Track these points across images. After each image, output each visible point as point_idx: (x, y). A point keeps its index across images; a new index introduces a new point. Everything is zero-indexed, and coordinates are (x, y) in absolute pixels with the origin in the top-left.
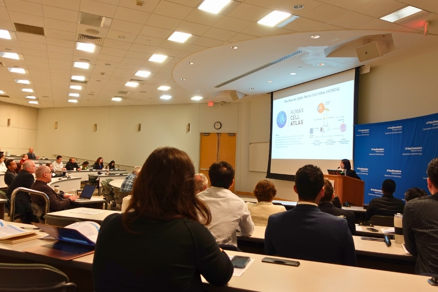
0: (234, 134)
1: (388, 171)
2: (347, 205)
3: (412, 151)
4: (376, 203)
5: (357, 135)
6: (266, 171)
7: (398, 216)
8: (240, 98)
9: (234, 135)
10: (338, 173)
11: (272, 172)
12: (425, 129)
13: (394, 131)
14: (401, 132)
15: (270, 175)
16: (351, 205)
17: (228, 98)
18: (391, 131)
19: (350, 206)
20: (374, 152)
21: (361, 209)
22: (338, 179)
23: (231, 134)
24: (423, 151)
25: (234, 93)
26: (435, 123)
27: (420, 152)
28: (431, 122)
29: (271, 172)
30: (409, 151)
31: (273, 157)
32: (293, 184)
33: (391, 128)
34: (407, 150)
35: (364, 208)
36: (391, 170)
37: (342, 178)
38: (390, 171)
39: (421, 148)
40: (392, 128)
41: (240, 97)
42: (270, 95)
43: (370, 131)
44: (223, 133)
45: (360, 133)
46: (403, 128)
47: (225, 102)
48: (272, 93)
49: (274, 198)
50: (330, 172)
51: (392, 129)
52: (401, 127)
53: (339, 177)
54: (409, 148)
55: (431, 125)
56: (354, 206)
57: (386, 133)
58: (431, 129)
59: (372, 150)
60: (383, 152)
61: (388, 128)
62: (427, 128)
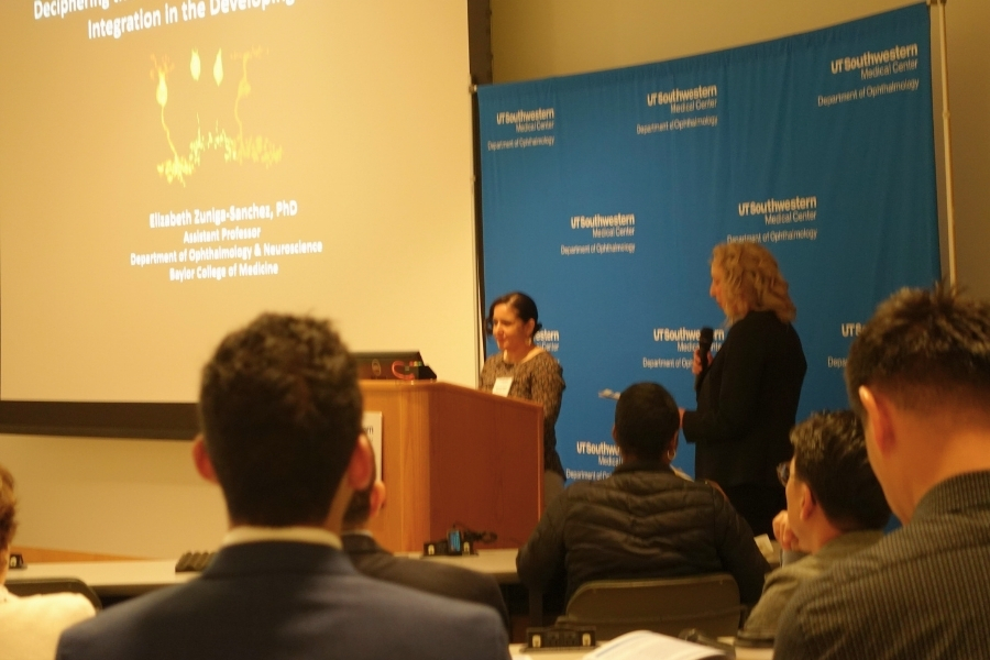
1: (658, 334)
2: (455, 544)
3: (772, 220)
4: (578, 507)
5: (494, 146)
10: (402, 370)
12: (827, 101)
13: (681, 117)
14: (714, 121)
16: (475, 541)
18: (663, 112)
19: (472, 552)
20: (585, 236)
22: (401, 403)
26: (871, 67)
27: (806, 225)
28: (851, 64)
33: (663, 98)
34: (748, 217)
37: (425, 395)
38: (670, 336)
39: (813, 202)
40: (669, 98)
43: (558, 119)
45: (509, 131)
46: (724, 97)
51: (667, 106)
52: (713, 90)
53: (409, 390)
54: (756, 209)
55: (853, 80)
56: (496, 547)
57: (641, 130)
58: (853, 102)
59: (575, 222)
60: (631, 232)
61: (651, 101)
62: (836, 93)
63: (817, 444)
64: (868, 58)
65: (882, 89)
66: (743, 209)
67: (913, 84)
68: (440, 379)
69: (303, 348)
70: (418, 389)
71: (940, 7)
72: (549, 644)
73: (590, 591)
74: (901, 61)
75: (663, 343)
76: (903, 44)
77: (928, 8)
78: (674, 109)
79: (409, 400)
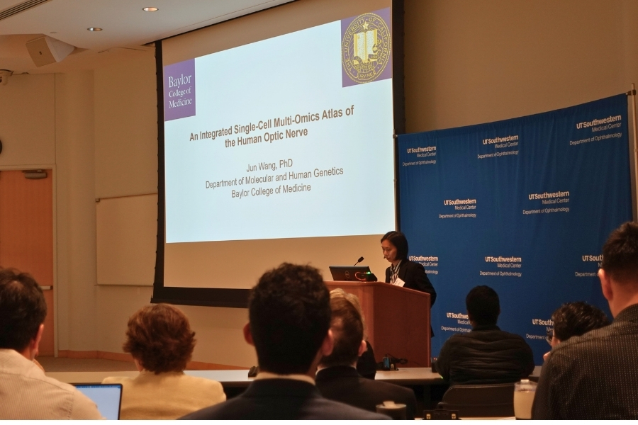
0: (43, 171)
1: (488, 259)
2: (387, 364)
3: (546, 202)
5: (405, 164)
6: (151, 280)
7: (523, 387)
8: (58, 60)
9: (44, 174)
10: (360, 276)
12: (574, 143)
13: (500, 150)
14: (516, 153)
15: (162, 293)
16: (397, 363)
17: (21, 60)
18: (491, 148)
19: (395, 369)
20: (451, 209)
21: (426, 374)
22: (359, 293)
23: (35, 171)
24: (574, 202)
25: (37, 45)
26: (597, 126)
27: (564, 205)
28: (587, 125)
29: (166, 285)
30: (538, 204)
31: (170, 238)
32: (242, 316)
33: (491, 141)
34: (534, 201)
35: (434, 371)
36: (497, 256)
37: (371, 288)
38: (494, 259)
39: (567, 193)
40: (494, 141)
41: (58, 55)
42: (153, 49)
43: (438, 151)
44: (8, 171)
45: (413, 157)
46: (522, 142)
47: (10, 73)
48: (158, 44)
49: (188, 364)
50: (338, 272)
51: (493, 145)
52: (516, 137)
53: (363, 286)
54: (538, 197)
55: (587, 132)
56: (407, 367)
57: (480, 157)
58: (588, 143)
59: (447, 202)
60: (474, 207)
61: (485, 142)
62: (579, 140)
63: (563, 319)
64: (596, 122)
65: (603, 137)
66: (531, 197)
67: (619, 135)
68: (378, 281)
69: (304, 285)
70: (368, 285)
71: (633, 96)
72: (435, 417)
73: (454, 390)
74: (612, 123)
75: (490, 263)
76: (614, 115)
77: (627, 96)
78: (497, 146)
79: (364, 291)
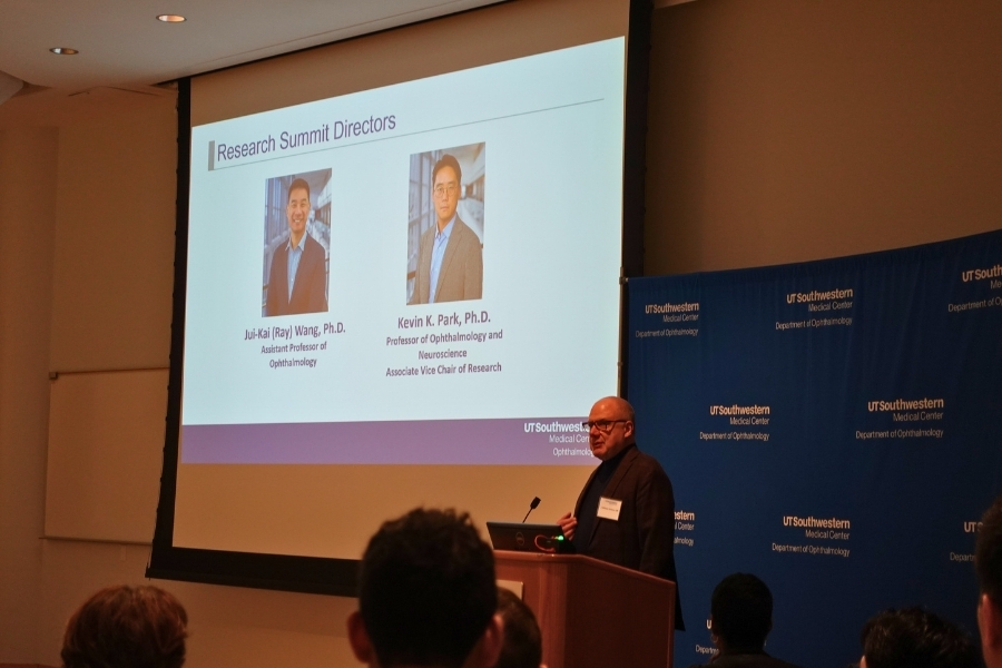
1: (788, 521)
3: (900, 418)
6: (147, 534)
10: (542, 542)
11: (181, 539)
12: (957, 308)
13: (818, 316)
14: (849, 321)
15: (169, 560)
18: (800, 311)
20: (722, 423)
22: (542, 573)
27: (934, 424)
28: (982, 274)
29: (176, 544)
33: (802, 298)
34: (878, 413)
36: (804, 516)
37: (564, 567)
38: (799, 522)
39: (940, 403)
40: (808, 298)
43: (702, 312)
45: (656, 321)
46: (859, 301)
48: (184, 85)
50: (502, 534)
51: (805, 305)
52: (850, 292)
53: (549, 562)
54: (886, 406)
55: (982, 289)
57: (780, 326)
58: (982, 309)
59: (715, 410)
60: (766, 421)
61: (791, 299)
62: (966, 302)
64: (997, 270)
66: (872, 406)
70: (558, 561)
75: (792, 528)
78: (812, 308)
79: (549, 572)
